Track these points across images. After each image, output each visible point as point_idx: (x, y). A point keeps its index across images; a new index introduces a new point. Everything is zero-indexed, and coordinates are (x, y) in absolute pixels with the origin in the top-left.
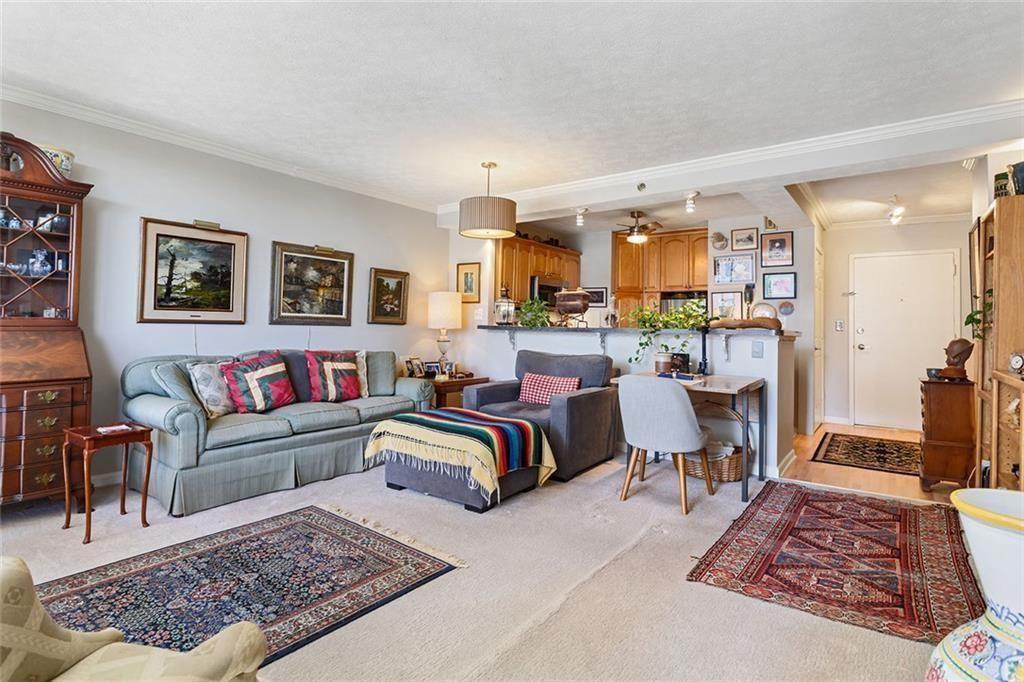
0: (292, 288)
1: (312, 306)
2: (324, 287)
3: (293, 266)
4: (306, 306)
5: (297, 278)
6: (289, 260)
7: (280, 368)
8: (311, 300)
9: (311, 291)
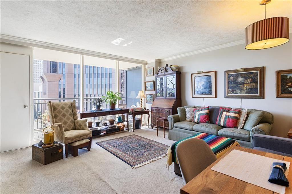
0: (232, 85)
1: (241, 91)
2: (247, 83)
3: (232, 78)
4: (238, 91)
5: (233, 82)
6: (231, 76)
7: (206, 111)
8: (241, 90)
9: (240, 85)
